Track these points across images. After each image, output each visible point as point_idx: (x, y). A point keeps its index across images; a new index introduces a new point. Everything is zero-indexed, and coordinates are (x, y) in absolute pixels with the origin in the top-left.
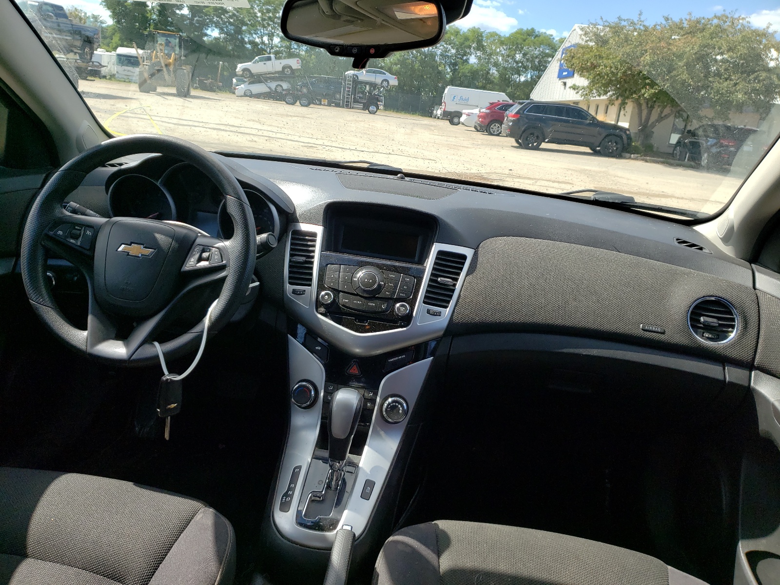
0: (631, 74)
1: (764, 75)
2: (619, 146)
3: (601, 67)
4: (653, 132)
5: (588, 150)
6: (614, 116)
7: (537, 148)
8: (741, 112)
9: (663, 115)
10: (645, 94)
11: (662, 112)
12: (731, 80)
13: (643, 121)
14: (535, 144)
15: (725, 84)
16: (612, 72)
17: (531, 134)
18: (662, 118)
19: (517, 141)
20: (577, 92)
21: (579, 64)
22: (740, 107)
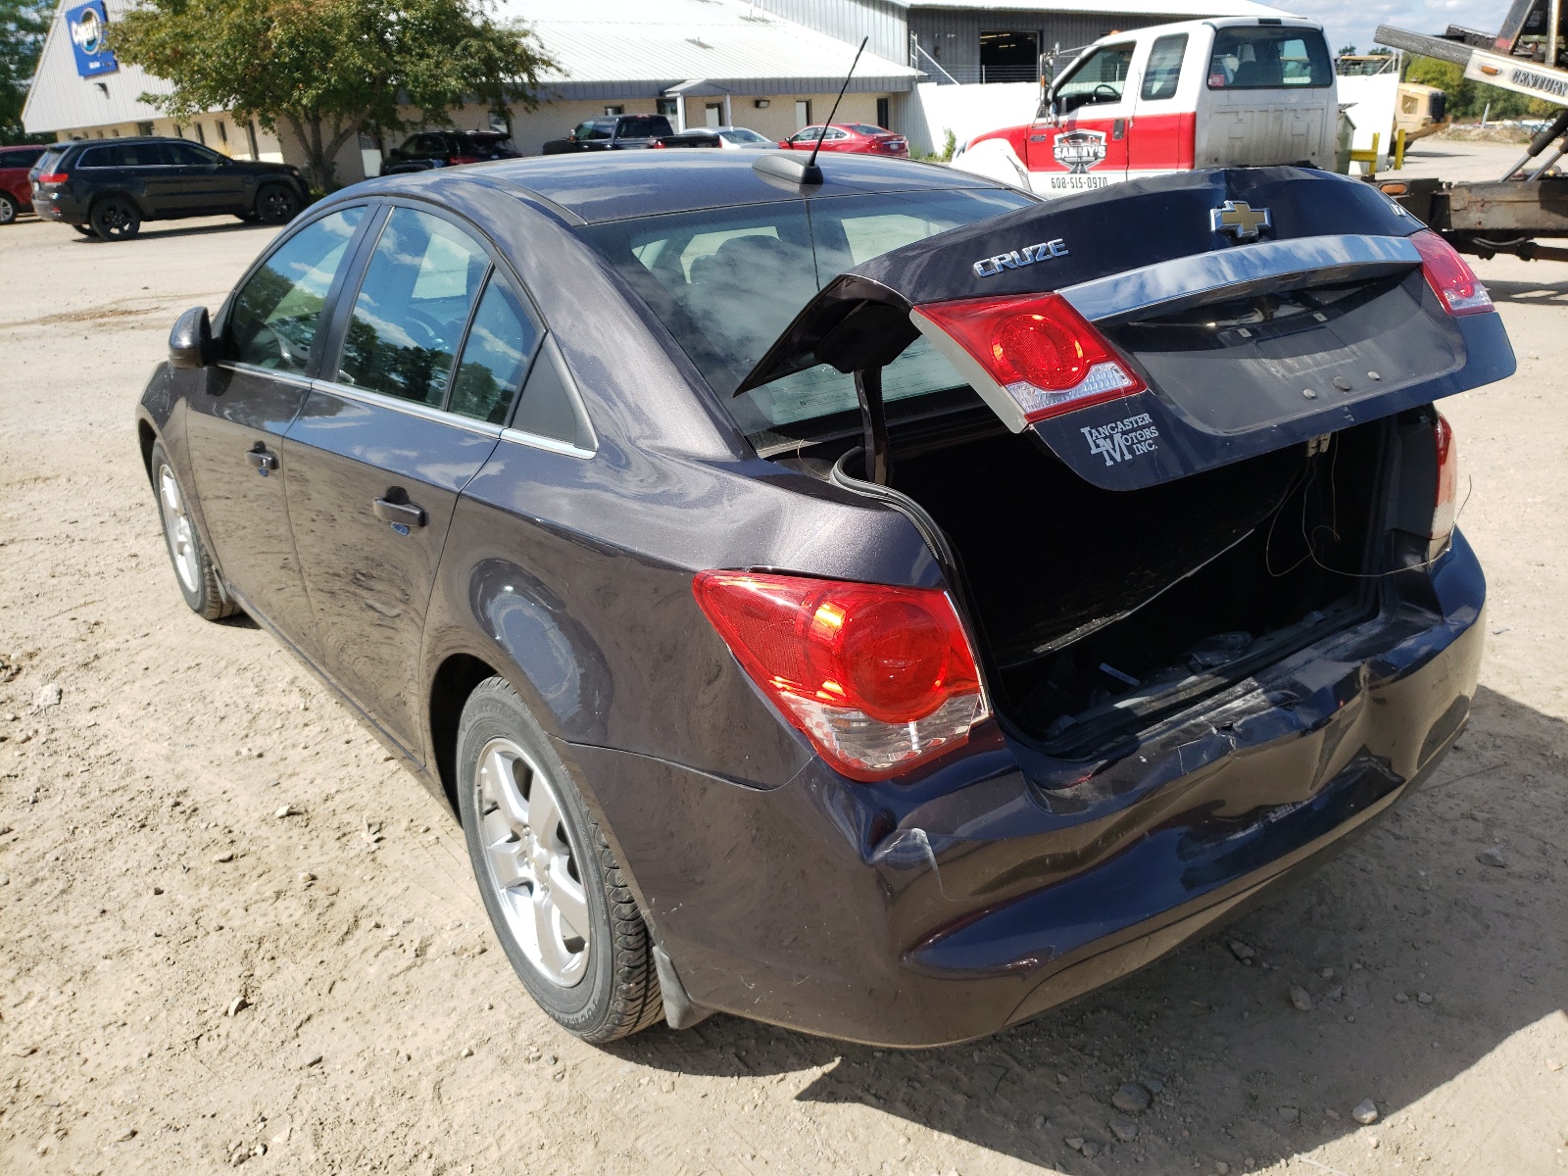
0: (259, 65)
1: (474, 43)
2: (290, 201)
3: (198, 57)
4: (335, 163)
5: (232, 219)
6: (245, 143)
7: (134, 235)
8: (461, 107)
9: (342, 131)
10: (300, 99)
11: (337, 126)
12: (429, 56)
13: (311, 145)
14: (126, 228)
15: (423, 64)
16: (224, 65)
17: (110, 209)
18: (341, 136)
19: (80, 229)
20: (158, 108)
21: (147, 53)
22: (458, 100)
